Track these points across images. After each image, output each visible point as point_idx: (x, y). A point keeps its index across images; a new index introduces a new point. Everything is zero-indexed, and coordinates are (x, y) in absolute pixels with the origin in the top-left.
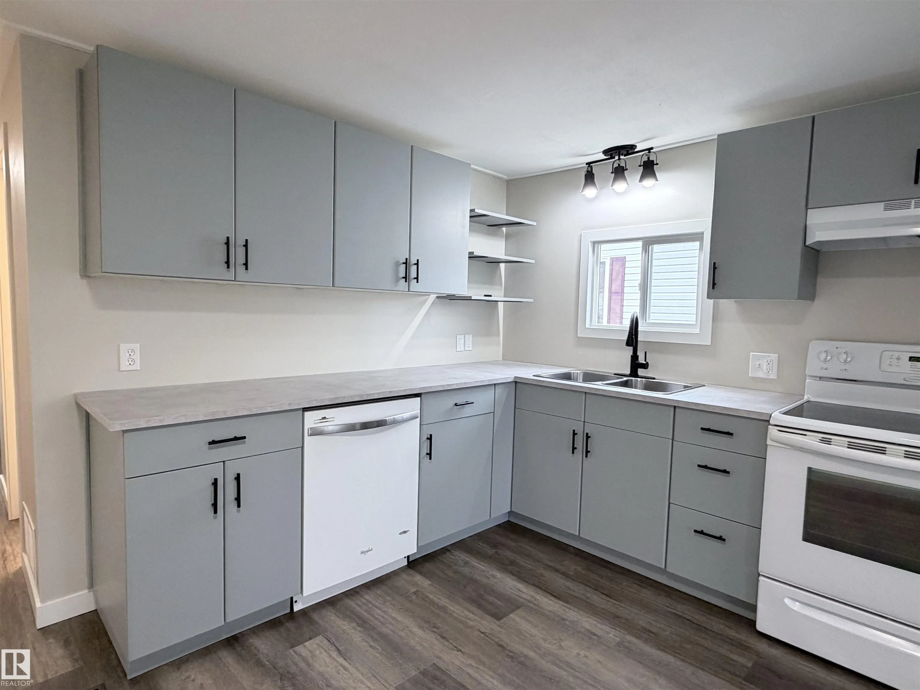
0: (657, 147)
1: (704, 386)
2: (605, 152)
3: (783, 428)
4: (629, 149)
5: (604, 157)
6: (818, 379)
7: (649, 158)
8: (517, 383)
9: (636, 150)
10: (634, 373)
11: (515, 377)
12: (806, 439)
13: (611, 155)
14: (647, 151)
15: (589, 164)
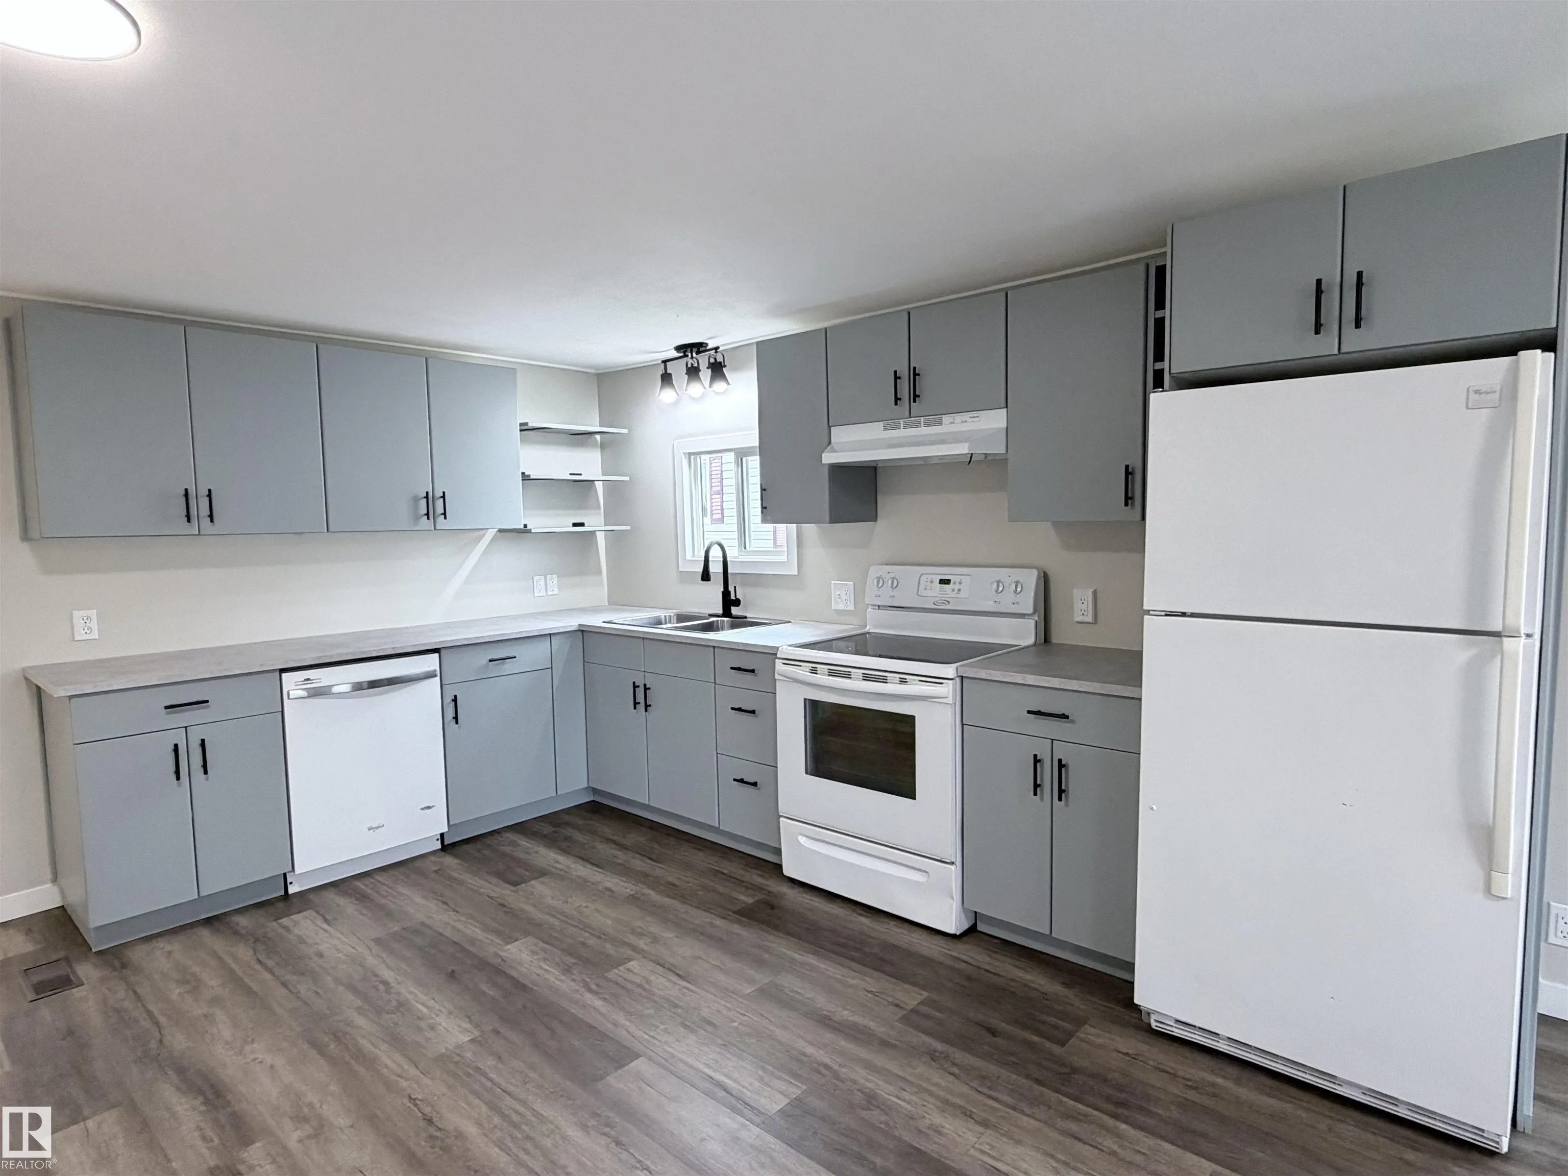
0: (724, 345)
1: (791, 622)
2: (678, 348)
3: (788, 661)
4: (699, 347)
5: (676, 354)
6: (877, 608)
7: (715, 359)
8: (583, 631)
9: (708, 348)
10: (727, 613)
11: (580, 625)
12: (799, 670)
13: (684, 352)
14: (714, 351)
15: (665, 362)
